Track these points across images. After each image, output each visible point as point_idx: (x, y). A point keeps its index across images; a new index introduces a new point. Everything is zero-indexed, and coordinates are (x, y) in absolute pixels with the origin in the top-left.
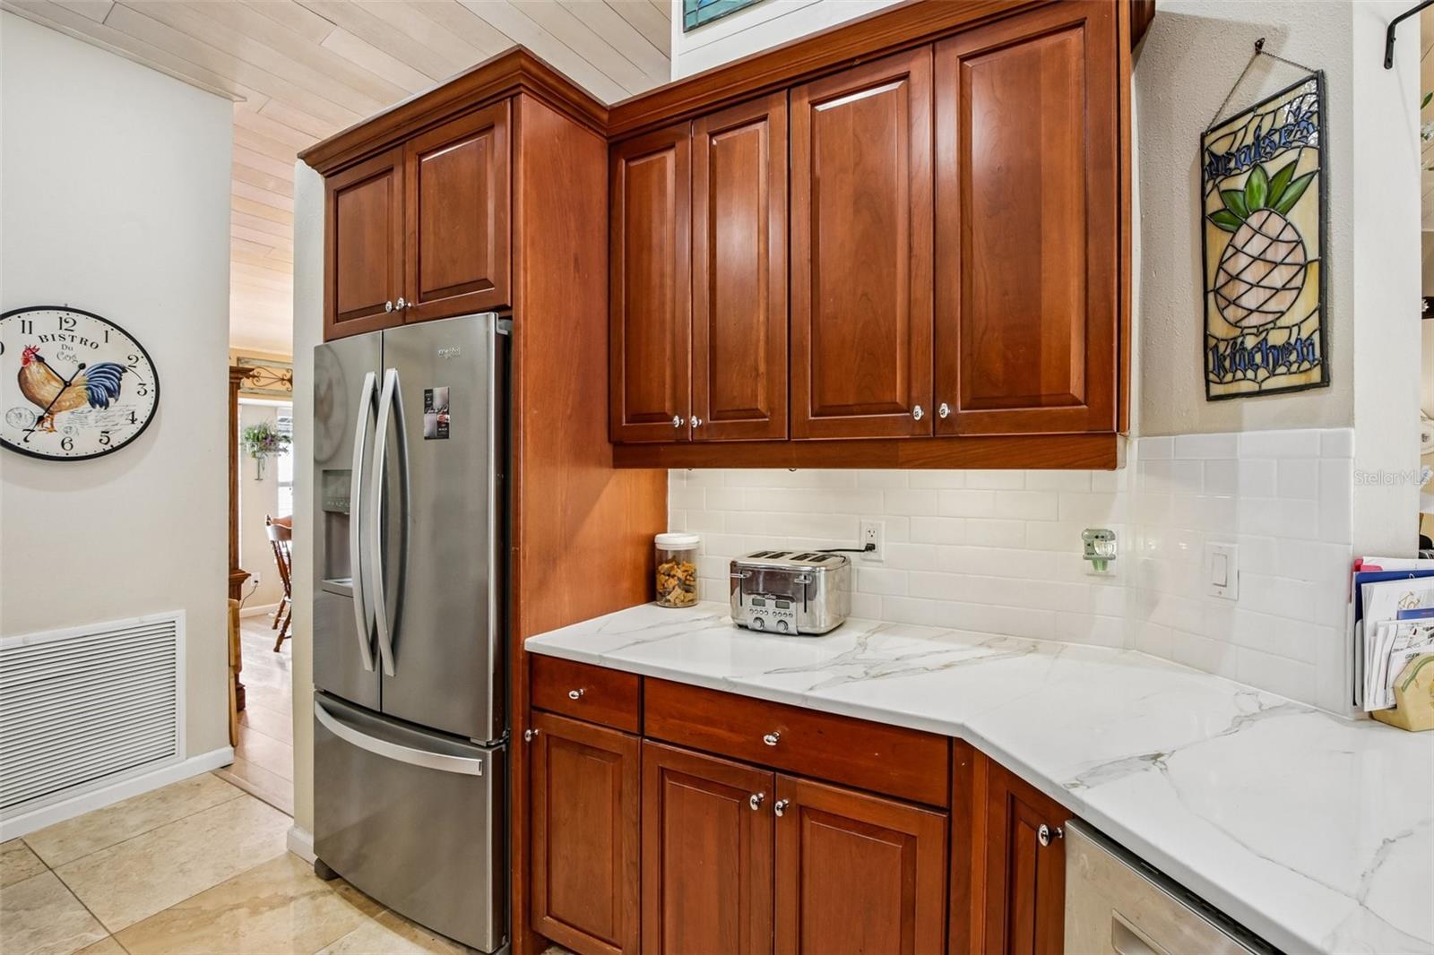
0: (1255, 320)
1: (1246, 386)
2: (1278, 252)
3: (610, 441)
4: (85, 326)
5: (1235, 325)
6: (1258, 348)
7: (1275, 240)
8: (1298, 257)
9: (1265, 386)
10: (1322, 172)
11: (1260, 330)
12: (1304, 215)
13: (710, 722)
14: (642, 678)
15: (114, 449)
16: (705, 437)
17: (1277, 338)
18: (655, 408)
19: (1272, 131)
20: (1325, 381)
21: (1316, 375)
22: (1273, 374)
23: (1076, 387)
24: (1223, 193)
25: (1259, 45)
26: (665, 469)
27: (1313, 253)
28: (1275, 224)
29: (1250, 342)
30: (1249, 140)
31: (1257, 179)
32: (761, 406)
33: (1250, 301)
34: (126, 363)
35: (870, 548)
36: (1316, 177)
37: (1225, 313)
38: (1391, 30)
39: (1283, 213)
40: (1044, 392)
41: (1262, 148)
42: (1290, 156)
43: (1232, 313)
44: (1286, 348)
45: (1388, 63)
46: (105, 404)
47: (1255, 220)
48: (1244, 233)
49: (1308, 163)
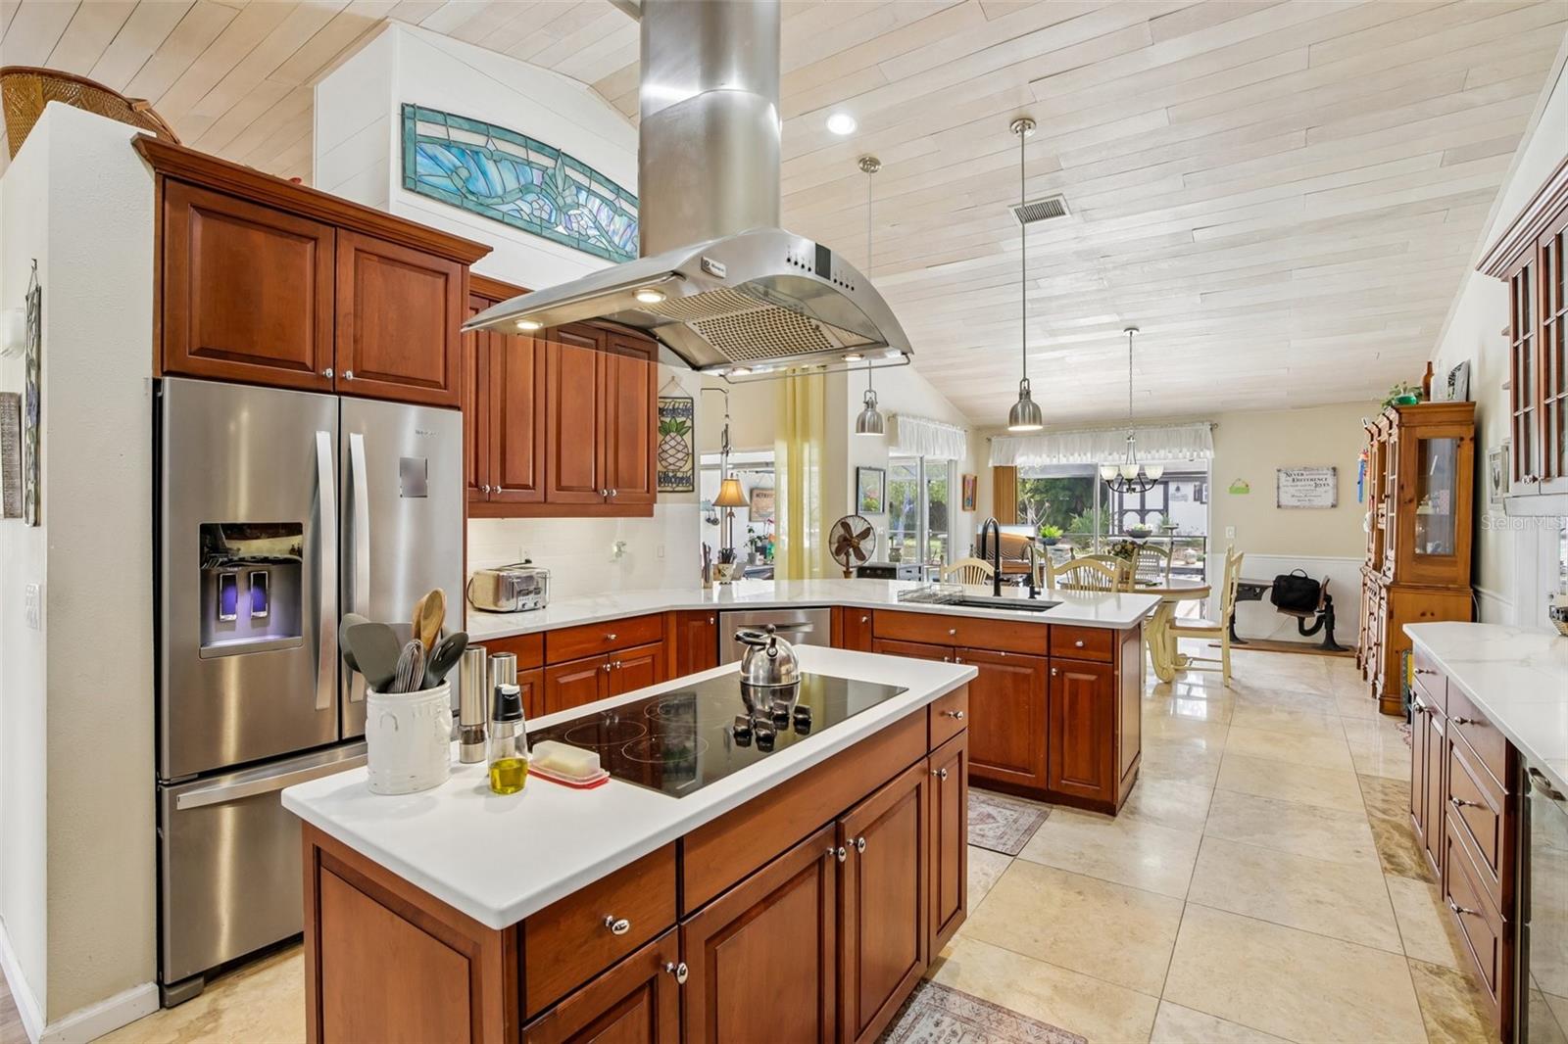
0: (672, 467)
1: (669, 489)
2: (680, 448)
5: (666, 467)
6: (673, 476)
7: (678, 443)
8: (685, 450)
9: (676, 489)
10: (693, 427)
11: (673, 471)
12: (687, 437)
13: (581, 643)
14: (544, 633)
17: (679, 475)
19: (678, 408)
20: (693, 491)
21: (691, 488)
22: (678, 486)
23: (645, 488)
24: (662, 422)
25: (673, 378)
27: (690, 451)
28: (679, 438)
29: (671, 474)
30: (671, 407)
31: (673, 421)
33: (671, 460)
36: (691, 430)
37: (662, 463)
39: (681, 436)
41: (674, 412)
42: (684, 419)
43: (664, 463)
44: (682, 478)
47: (672, 434)
48: (668, 438)
49: (689, 423)
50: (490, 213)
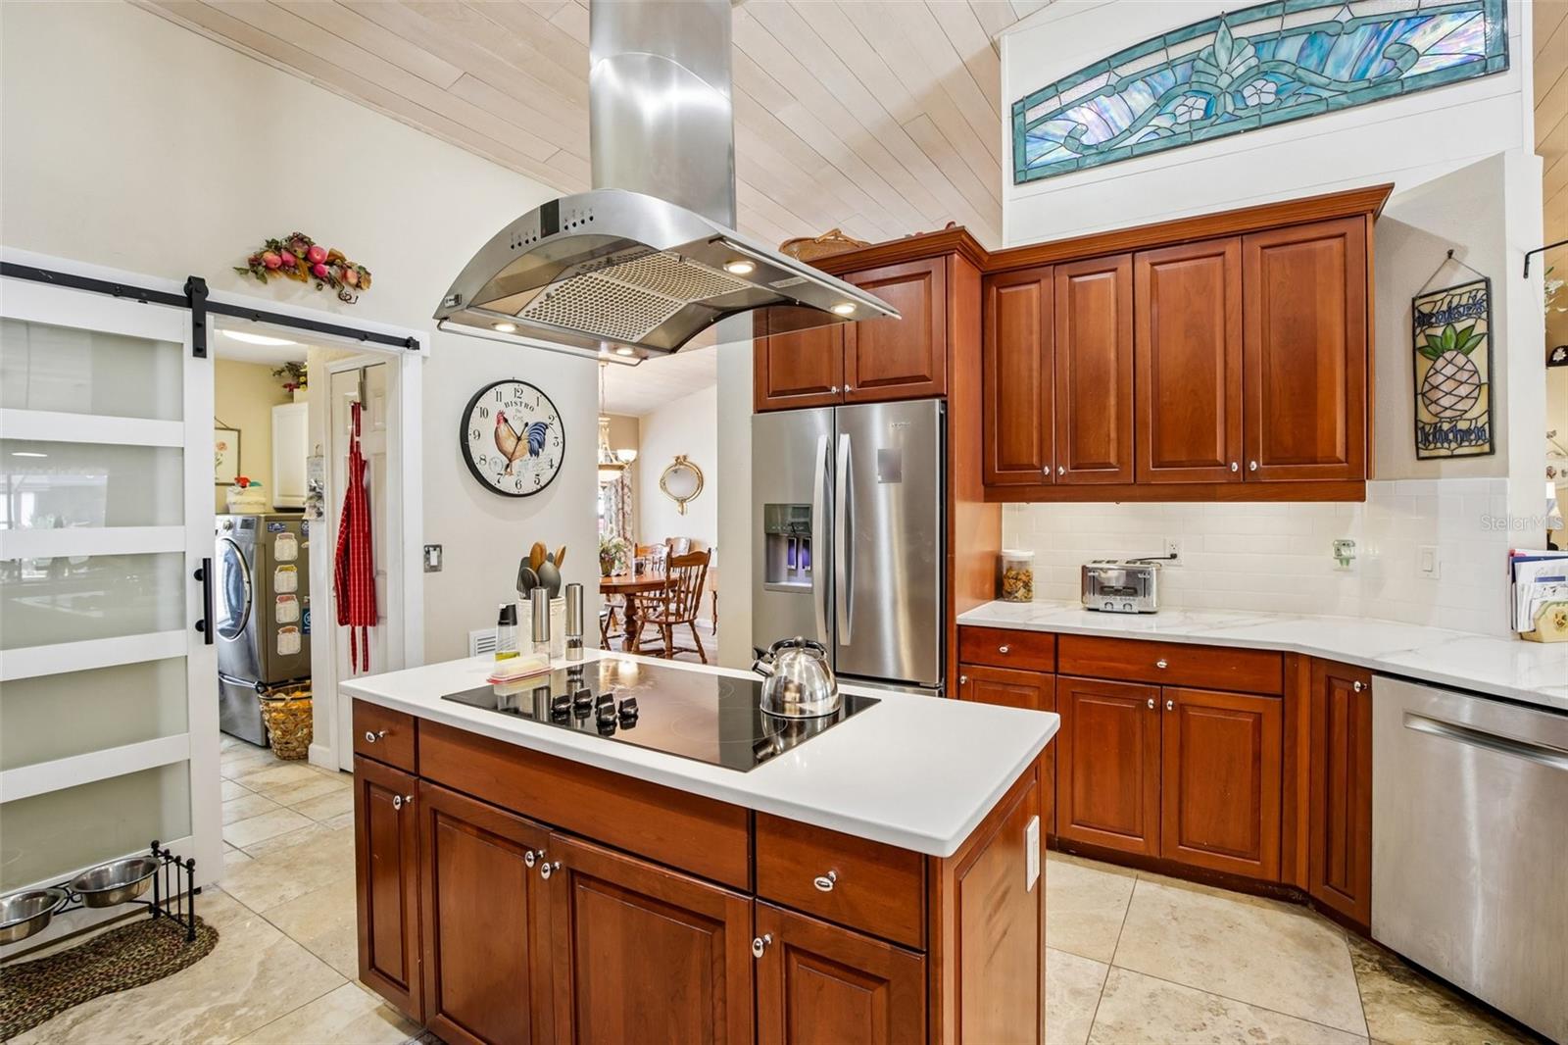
0: (1448, 413)
1: (1443, 452)
2: (1464, 376)
3: (983, 483)
4: (529, 395)
5: (1436, 415)
6: (1451, 430)
7: (1461, 369)
8: (1475, 379)
9: (1456, 452)
10: (1489, 334)
11: (1451, 420)
12: (1479, 356)
14: (1057, 635)
15: (542, 488)
16: (1067, 481)
17: (1463, 425)
18: (1025, 461)
19: (1457, 307)
20: (1492, 451)
21: (1486, 448)
22: (1460, 446)
23: (1340, 452)
24: (1428, 337)
25: (1450, 254)
26: (998, 504)
27: (1484, 379)
28: (1461, 360)
29: (1446, 426)
30: (1445, 308)
31: (1449, 332)
32: (1113, 460)
33: (1446, 402)
34: (548, 422)
35: (1174, 556)
36: (1486, 337)
37: (1430, 408)
38: (1527, 257)
39: (1466, 354)
40: (1319, 455)
41: (1452, 314)
42: (1470, 322)
43: (1433, 408)
44: (1468, 432)
45: (1526, 275)
46: (537, 454)
47: (1448, 355)
48: (1440, 363)
49: (1481, 327)
50: (1113, 157)
